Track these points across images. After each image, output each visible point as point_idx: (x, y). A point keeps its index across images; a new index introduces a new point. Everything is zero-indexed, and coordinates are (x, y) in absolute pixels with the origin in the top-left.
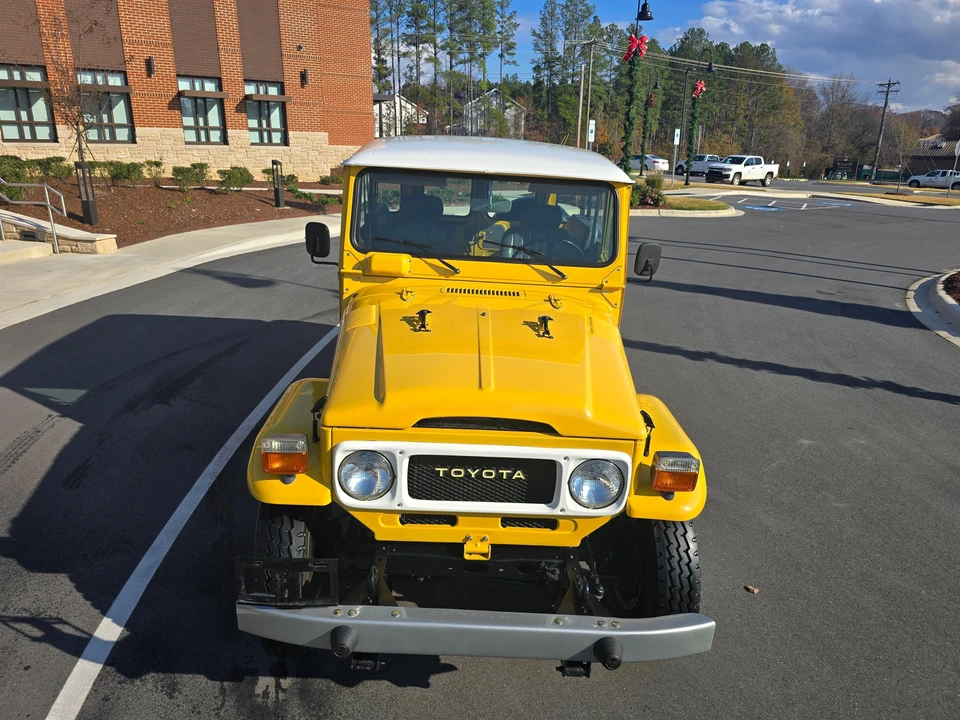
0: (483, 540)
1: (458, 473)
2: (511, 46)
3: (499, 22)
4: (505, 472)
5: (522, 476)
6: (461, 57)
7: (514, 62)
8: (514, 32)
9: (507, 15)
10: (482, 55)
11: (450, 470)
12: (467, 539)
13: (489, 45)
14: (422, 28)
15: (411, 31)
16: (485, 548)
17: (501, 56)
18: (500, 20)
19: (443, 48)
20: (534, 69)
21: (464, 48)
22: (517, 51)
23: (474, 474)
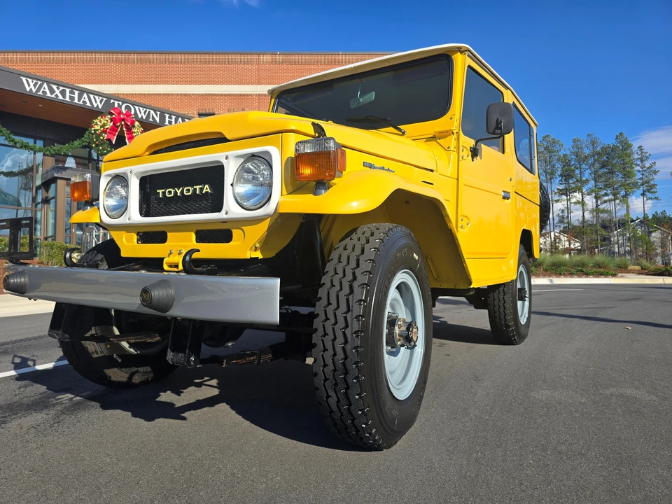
0: (180, 253)
1: (170, 192)
2: (652, 187)
3: (639, 171)
4: (198, 187)
5: (209, 190)
8: (655, 177)
9: (648, 165)
10: (625, 196)
12: (171, 253)
14: (571, 183)
17: (643, 195)
18: (641, 169)
19: (589, 194)
21: (608, 192)
22: (658, 189)
23: (179, 192)
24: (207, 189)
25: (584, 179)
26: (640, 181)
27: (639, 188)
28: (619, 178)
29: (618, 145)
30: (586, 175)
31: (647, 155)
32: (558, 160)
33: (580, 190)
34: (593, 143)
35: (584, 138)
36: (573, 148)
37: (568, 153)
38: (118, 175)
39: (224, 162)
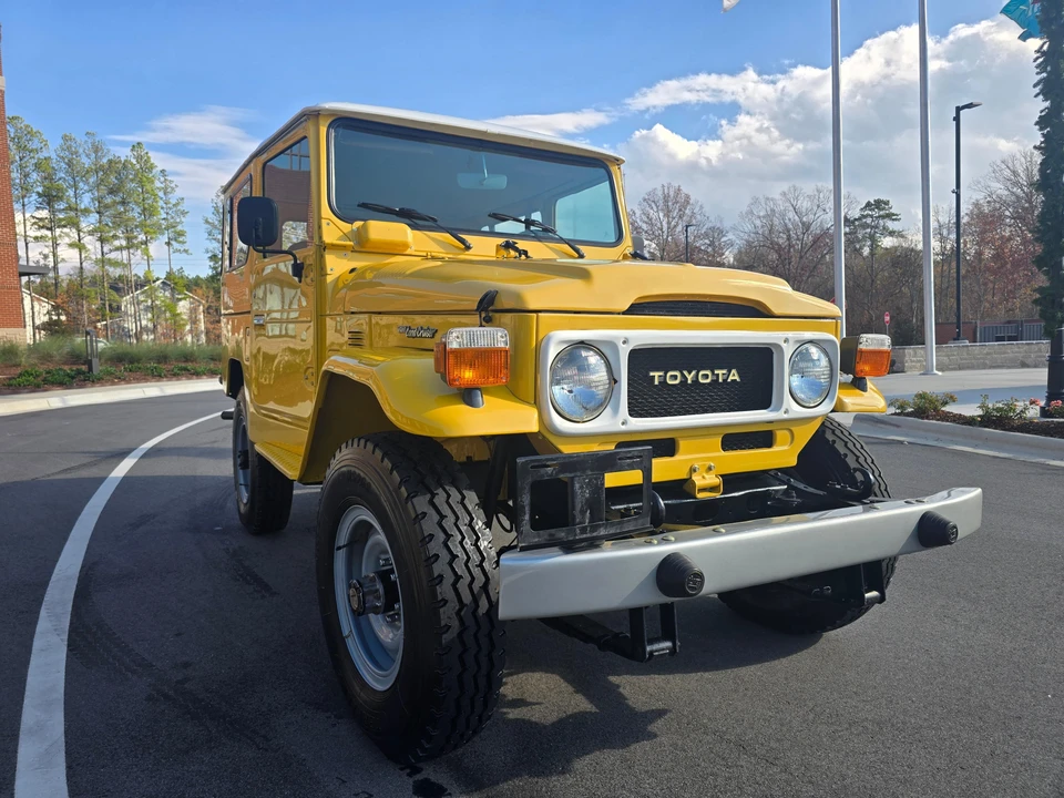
0: (710, 469)
1: (673, 378)
2: (181, 234)
3: (162, 208)
4: (720, 373)
5: (737, 378)
6: (117, 243)
7: (186, 251)
8: (183, 219)
9: (173, 201)
10: (146, 243)
11: (666, 374)
12: (692, 470)
13: (152, 231)
14: (60, 211)
15: (44, 214)
16: (716, 481)
17: (168, 244)
18: (164, 206)
19: (91, 233)
20: (210, 258)
21: (119, 233)
22: (188, 238)
23: (690, 378)
24: (734, 376)
25: (83, 207)
26: (164, 223)
27: (163, 234)
28: (135, 213)
29: (134, 161)
30: (86, 201)
31: (173, 185)
32: (38, 166)
33: (75, 225)
34: (96, 150)
35: (80, 138)
36: (63, 149)
37: (54, 156)
38: (582, 342)
39: (784, 345)
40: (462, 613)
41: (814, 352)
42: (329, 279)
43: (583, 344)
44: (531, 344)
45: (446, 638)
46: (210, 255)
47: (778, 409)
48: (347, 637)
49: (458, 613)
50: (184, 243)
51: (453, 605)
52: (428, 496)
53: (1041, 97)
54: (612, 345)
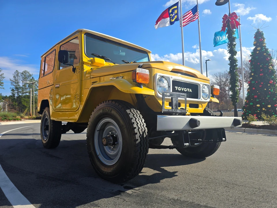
0: (187, 111)
2: (2, 83)
16: (189, 114)
22: (4, 84)
23: (183, 89)
24: (191, 91)
38: (163, 76)
39: (201, 84)
40: (141, 136)
41: (206, 87)
42: (85, 71)
43: (163, 77)
44: (152, 75)
45: (137, 142)
46: (12, 89)
47: (200, 99)
48: (99, 155)
49: (140, 136)
50: (3, 86)
51: (138, 135)
52: (129, 110)
53: (229, 53)
54: (169, 78)
